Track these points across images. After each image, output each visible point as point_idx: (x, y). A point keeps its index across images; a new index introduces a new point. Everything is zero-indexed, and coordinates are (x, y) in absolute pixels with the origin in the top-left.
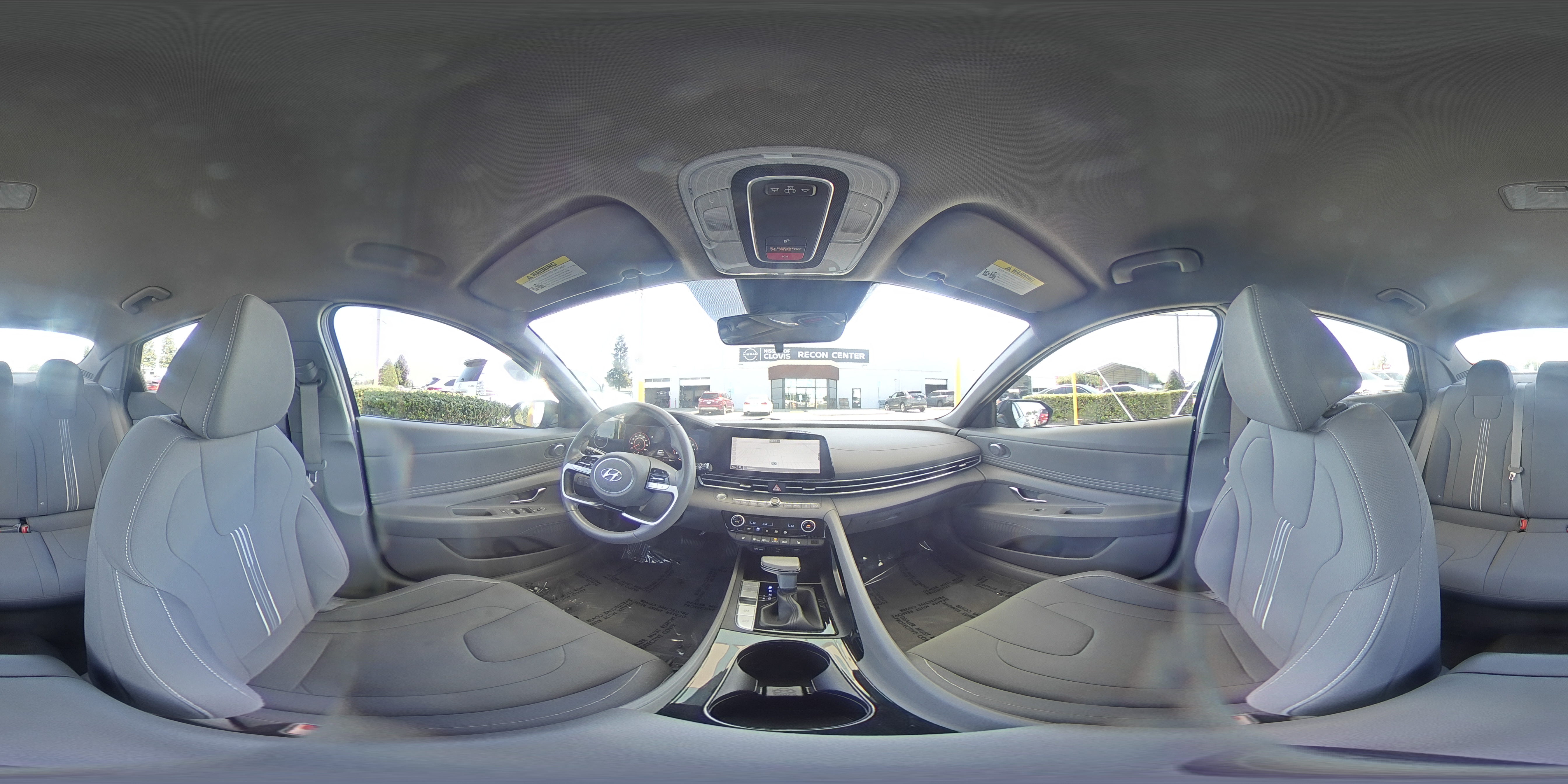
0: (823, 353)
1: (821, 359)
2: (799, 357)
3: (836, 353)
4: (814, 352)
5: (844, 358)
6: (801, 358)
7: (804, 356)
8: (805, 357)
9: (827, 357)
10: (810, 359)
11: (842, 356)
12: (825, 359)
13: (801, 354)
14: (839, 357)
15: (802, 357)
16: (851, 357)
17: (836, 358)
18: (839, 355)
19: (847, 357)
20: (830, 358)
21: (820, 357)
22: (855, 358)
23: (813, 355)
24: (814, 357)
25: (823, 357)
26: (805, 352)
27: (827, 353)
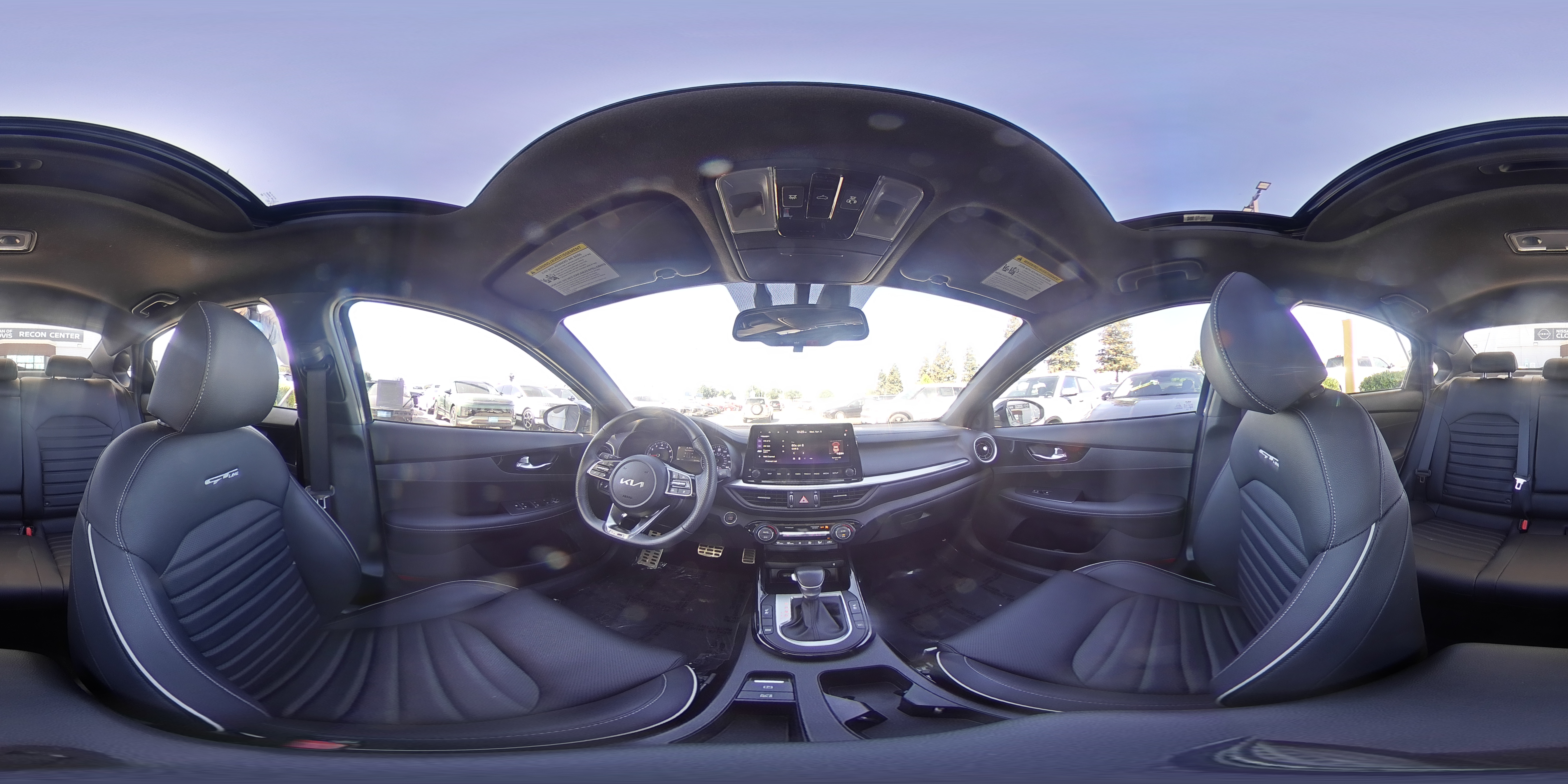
0: (42, 333)
1: (40, 338)
2: (20, 336)
3: (54, 333)
4: (34, 332)
5: (60, 337)
6: (22, 338)
7: (24, 335)
8: (26, 336)
9: (45, 336)
10: (30, 338)
11: (59, 336)
12: (43, 338)
13: (22, 333)
14: (56, 337)
15: (23, 336)
16: (67, 337)
17: (53, 337)
18: (56, 335)
19: (64, 337)
20: (48, 338)
21: (39, 336)
22: (71, 338)
23: (33, 334)
24: (34, 336)
25: (42, 336)
26: (26, 332)
27: (45, 333)
